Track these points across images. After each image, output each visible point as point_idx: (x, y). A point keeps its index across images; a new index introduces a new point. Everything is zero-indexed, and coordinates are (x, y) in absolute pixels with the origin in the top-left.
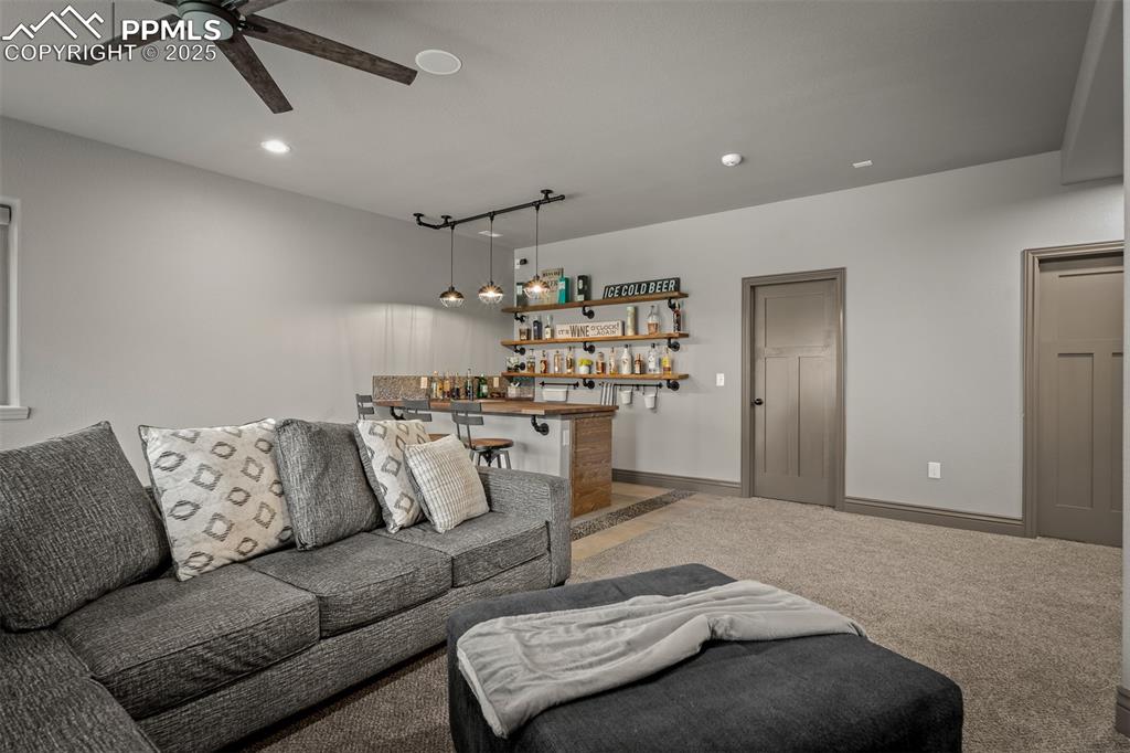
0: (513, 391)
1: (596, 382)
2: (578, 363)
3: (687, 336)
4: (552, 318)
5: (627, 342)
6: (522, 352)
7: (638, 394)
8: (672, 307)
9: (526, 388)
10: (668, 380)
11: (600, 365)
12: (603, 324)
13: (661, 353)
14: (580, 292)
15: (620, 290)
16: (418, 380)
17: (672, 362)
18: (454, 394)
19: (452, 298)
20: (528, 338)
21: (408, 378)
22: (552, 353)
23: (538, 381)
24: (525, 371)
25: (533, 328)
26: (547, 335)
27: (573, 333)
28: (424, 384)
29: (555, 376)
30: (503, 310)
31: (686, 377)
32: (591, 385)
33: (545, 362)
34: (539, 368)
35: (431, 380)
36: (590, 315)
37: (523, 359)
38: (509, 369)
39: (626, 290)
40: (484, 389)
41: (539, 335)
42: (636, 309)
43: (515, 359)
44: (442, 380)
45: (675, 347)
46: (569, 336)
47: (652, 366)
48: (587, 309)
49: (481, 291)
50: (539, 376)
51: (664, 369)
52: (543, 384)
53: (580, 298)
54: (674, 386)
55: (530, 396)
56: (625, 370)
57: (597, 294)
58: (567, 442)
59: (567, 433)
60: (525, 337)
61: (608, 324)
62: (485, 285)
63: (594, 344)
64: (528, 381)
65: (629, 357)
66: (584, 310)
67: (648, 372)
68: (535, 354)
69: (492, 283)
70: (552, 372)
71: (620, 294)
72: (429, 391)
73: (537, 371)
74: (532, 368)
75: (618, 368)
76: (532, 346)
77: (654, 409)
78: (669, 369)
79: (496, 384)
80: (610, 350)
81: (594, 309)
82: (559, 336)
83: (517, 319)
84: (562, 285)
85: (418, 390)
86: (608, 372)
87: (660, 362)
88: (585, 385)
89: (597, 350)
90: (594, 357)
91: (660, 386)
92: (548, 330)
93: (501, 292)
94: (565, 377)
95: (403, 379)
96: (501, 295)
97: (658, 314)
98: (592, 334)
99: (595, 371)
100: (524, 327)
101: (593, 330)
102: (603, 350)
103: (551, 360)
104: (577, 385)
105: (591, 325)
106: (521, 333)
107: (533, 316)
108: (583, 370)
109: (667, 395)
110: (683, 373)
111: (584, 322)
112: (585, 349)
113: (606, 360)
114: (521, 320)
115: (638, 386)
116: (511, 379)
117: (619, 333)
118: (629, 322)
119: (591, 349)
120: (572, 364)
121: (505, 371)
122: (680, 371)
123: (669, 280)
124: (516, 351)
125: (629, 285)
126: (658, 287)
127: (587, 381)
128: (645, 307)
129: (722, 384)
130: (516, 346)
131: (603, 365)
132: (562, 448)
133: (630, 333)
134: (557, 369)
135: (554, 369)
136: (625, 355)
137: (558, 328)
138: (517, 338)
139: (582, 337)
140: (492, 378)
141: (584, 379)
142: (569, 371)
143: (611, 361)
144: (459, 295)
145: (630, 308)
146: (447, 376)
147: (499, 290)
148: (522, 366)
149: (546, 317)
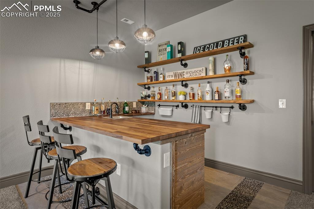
0: (144, 109)
1: (189, 105)
2: (178, 94)
3: (252, 73)
4: (164, 69)
5: (210, 80)
6: (149, 88)
7: (216, 113)
8: (243, 55)
9: (151, 107)
10: (240, 104)
11: (191, 95)
12: (193, 70)
13: (233, 86)
14: (179, 52)
15: (204, 48)
16: (84, 104)
17: (241, 92)
18: (108, 112)
19: (98, 53)
20: (151, 81)
21: (77, 104)
22: (163, 88)
23: (157, 104)
24: (150, 99)
25: (154, 75)
26: (161, 79)
27: (175, 76)
28: (88, 107)
29: (165, 101)
30: (139, 67)
31: (253, 101)
32: (186, 106)
33: (160, 94)
34: (157, 97)
35: (92, 104)
36: (185, 65)
37: (149, 92)
38: (142, 97)
39: (207, 48)
40: (127, 109)
41: (157, 79)
42: (215, 59)
43: (145, 92)
44: (100, 104)
45: (244, 82)
46: (173, 78)
47: (227, 94)
48: (183, 62)
49: (110, 43)
50: (157, 101)
51: (236, 96)
52: (159, 105)
53: (179, 55)
54: (243, 107)
55: (153, 112)
56: (208, 98)
57: (189, 52)
58: (167, 163)
59: (167, 156)
60: (149, 81)
61: (196, 69)
62: (113, 39)
63: (188, 82)
64: (151, 104)
65: (210, 89)
66: (182, 62)
67: (224, 99)
68: (155, 89)
69: (117, 38)
70: (164, 99)
71: (204, 50)
72: (91, 111)
73: (156, 99)
74: (154, 97)
75: (203, 96)
76: (153, 85)
77: (228, 123)
78: (240, 96)
79: (135, 106)
80: (198, 85)
81: (187, 62)
82: (167, 79)
83: (146, 71)
84: (169, 49)
85: (84, 110)
86: (196, 98)
87: (232, 92)
88: (183, 106)
89: (190, 86)
90: (188, 90)
91: (232, 107)
92: (161, 76)
93: (124, 44)
94: (172, 102)
95: (73, 104)
96: (123, 47)
97: (231, 60)
98: (186, 76)
99: (188, 98)
100: (149, 75)
101: (187, 74)
102: (193, 86)
103: (163, 92)
104: (178, 106)
105: (185, 71)
106: (148, 78)
107: (154, 69)
108: (181, 98)
109: (237, 113)
110: (250, 98)
111: (181, 70)
112: (183, 86)
113: (195, 92)
114: (148, 71)
115: (216, 107)
116: (143, 103)
117: (203, 74)
118: (211, 67)
119: (186, 86)
120: (175, 94)
121: (140, 99)
122: (248, 97)
123: (239, 37)
124: (145, 88)
125: (209, 45)
126: (231, 42)
127: (184, 104)
128: (221, 57)
129: (284, 107)
130: (145, 85)
131: (194, 94)
132: (163, 169)
133: (211, 74)
134: (166, 97)
135: (165, 97)
136: (208, 88)
137: (167, 74)
138: (146, 81)
139: (181, 78)
140: (132, 103)
141: (182, 103)
142: (173, 98)
143: (198, 91)
144: (102, 51)
145: (211, 58)
146: (103, 102)
147: (123, 43)
148: (149, 96)
149: (160, 69)
